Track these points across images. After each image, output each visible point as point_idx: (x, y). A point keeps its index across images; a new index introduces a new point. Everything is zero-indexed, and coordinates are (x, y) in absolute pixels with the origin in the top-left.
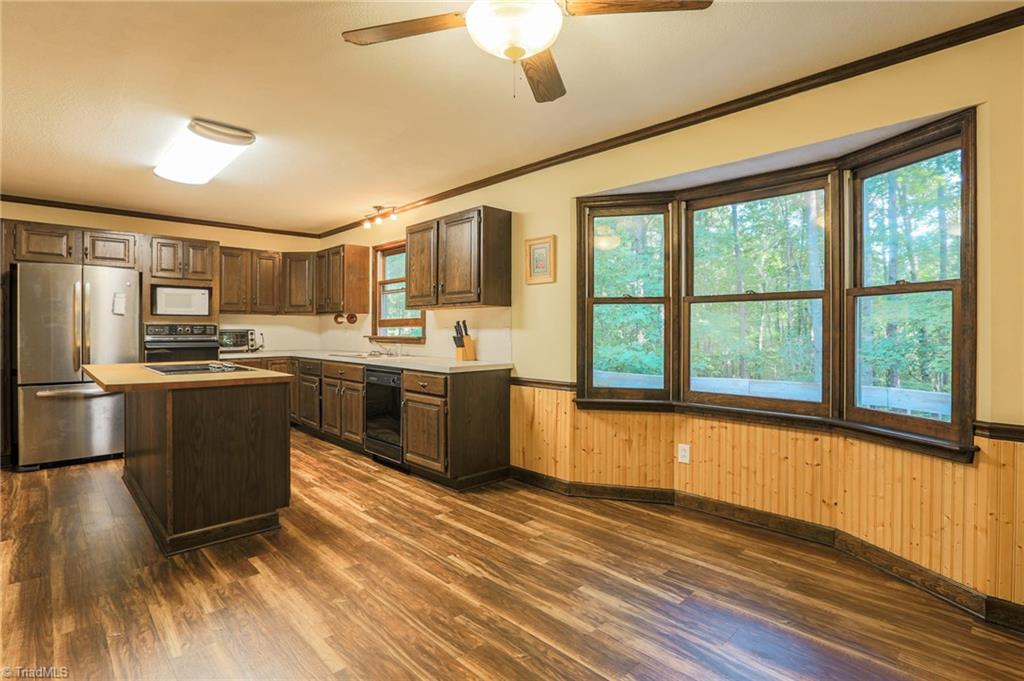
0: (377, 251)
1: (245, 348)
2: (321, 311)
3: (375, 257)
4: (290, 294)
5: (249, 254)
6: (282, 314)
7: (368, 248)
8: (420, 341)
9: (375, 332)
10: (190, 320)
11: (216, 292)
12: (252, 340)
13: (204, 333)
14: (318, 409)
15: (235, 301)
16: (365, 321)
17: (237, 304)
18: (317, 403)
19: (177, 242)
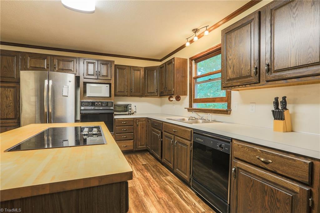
0: (192, 60)
1: (127, 113)
2: (162, 95)
3: (191, 64)
4: (147, 87)
5: (129, 68)
6: (143, 97)
7: (187, 59)
8: (227, 112)
9: (191, 105)
10: (100, 99)
11: (113, 86)
12: (130, 109)
13: (107, 106)
14: (160, 145)
15: (123, 91)
16: (186, 100)
17: (124, 92)
18: (160, 143)
19: (95, 61)
